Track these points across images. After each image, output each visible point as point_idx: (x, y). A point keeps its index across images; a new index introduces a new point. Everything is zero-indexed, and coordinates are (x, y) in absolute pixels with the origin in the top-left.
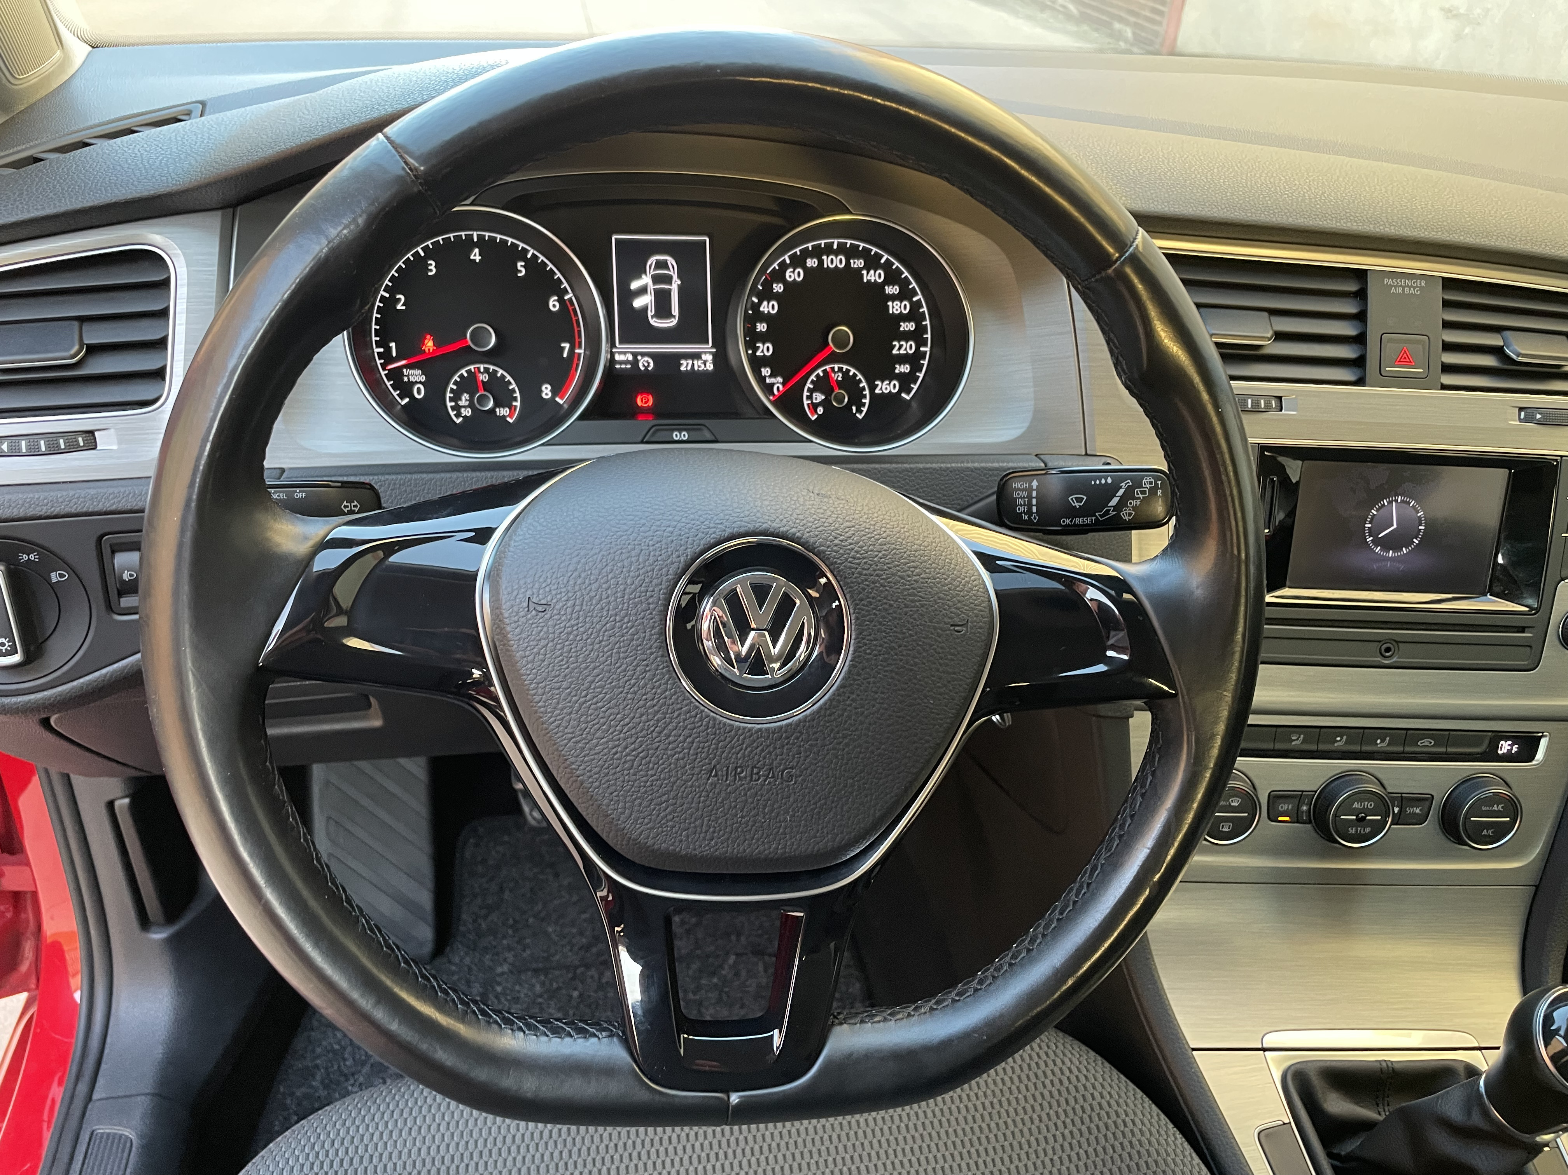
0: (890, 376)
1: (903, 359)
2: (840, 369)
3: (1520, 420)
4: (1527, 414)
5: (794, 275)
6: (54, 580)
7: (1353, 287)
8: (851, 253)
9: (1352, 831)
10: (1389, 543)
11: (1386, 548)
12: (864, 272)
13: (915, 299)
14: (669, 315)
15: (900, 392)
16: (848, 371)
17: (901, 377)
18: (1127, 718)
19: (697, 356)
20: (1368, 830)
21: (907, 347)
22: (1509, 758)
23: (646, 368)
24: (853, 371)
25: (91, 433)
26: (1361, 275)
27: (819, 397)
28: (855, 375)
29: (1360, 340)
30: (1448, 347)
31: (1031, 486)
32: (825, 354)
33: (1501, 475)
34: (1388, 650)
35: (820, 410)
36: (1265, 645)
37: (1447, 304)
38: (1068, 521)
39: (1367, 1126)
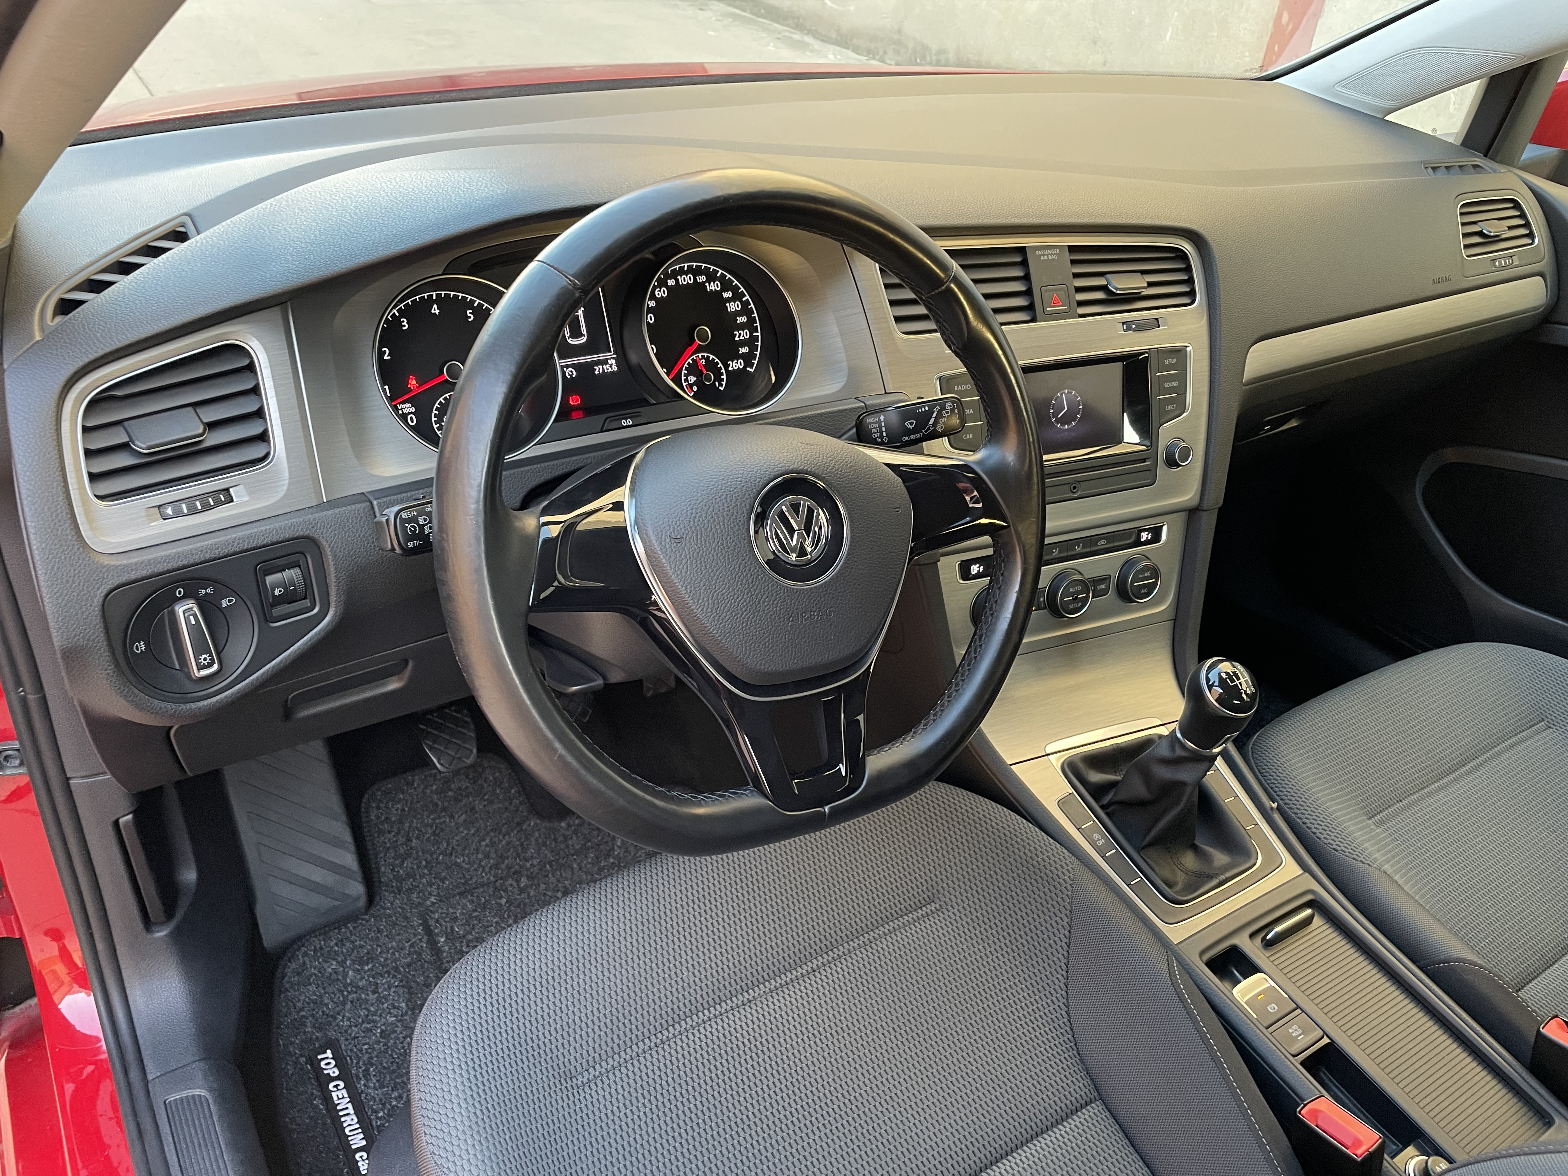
0: (737, 357)
1: (743, 343)
2: (703, 356)
3: (1124, 330)
4: (1128, 326)
5: (661, 293)
6: (224, 605)
7: (1018, 259)
8: (696, 272)
9: (1071, 607)
10: (1065, 420)
11: (1063, 424)
12: (707, 284)
13: (744, 299)
14: (581, 335)
15: (745, 367)
16: (708, 357)
17: (743, 356)
18: (936, 563)
19: (605, 362)
20: (1080, 604)
21: (745, 334)
22: (1147, 542)
23: (571, 376)
24: (711, 357)
25: (227, 490)
26: (1022, 250)
27: (692, 379)
28: (713, 359)
29: (1028, 293)
30: (1079, 290)
31: (880, 420)
32: (695, 347)
33: (1118, 366)
34: (1075, 488)
35: (695, 388)
36: (1048, 490)
37: (1073, 262)
38: (907, 438)
39: (1112, 785)
